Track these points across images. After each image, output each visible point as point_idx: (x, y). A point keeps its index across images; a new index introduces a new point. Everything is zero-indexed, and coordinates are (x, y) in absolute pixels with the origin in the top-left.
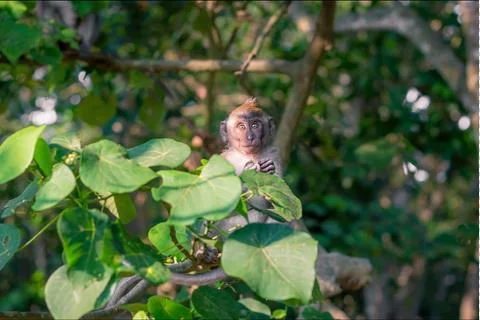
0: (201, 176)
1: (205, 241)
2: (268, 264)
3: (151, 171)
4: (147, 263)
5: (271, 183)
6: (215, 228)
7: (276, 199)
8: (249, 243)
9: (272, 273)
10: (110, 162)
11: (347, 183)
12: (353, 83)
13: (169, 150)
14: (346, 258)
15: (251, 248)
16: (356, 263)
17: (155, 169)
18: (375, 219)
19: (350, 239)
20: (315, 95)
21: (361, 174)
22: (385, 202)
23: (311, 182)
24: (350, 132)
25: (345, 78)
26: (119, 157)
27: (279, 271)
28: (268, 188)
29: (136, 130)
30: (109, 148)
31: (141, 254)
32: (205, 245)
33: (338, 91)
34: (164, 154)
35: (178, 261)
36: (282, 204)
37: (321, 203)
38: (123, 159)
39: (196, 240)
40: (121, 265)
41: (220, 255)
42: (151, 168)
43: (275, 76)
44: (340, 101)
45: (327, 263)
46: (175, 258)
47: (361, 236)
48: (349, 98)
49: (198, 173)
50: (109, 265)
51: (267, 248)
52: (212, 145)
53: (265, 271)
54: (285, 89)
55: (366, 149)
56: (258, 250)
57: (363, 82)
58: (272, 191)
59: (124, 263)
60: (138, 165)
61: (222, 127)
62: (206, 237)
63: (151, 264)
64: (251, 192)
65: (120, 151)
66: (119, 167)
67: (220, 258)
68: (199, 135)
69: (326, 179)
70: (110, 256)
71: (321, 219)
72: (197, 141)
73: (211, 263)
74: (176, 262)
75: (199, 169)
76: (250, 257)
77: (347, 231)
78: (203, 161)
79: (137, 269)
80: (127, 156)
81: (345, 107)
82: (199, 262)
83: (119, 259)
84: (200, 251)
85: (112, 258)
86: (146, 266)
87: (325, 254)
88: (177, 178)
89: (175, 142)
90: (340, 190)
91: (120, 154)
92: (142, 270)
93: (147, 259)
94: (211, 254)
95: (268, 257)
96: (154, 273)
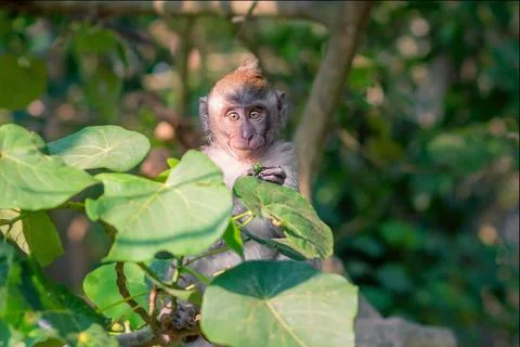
0: (167, 185)
1: (173, 292)
2: (276, 325)
3: (87, 174)
4: (78, 325)
5: (283, 200)
6: (190, 271)
7: (290, 226)
8: (245, 292)
9: (283, 339)
10: (18, 161)
11: (422, 201)
12: (433, 35)
13: (115, 145)
14: (413, 326)
15: (250, 300)
16: (429, 336)
17: (93, 172)
18: (467, 261)
19: (423, 297)
20: (368, 55)
21: (445, 186)
22: (488, 234)
23: (361, 199)
24: (427, 117)
25: (419, 26)
26: (33, 152)
27: (295, 337)
28: (278, 207)
29: (66, 113)
30: (17, 137)
31: (68, 311)
32: (174, 299)
33: (408, 47)
34: (106, 150)
35: (131, 329)
36: (300, 233)
37: (376, 235)
38: (38, 155)
39: (158, 290)
40: (37, 326)
41: (198, 317)
42: (87, 171)
43: (300, 24)
44: (409, 63)
45: (382, 336)
46: (127, 324)
47: (442, 291)
48: (427, 60)
49: (164, 180)
50: (17, 327)
51: (273, 300)
52: (189, 136)
53: (272, 336)
54: (316, 45)
55: (447, 143)
56: (260, 303)
57: (448, 31)
58: (284, 212)
59: (42, 324)
60: (64, 165)
61: (202, 106)
62: (175, 286)
63: (86, 327)
64: (250, 213)
65: (34, 142)
66: (34, 168)
67: (198, 322)
68: (168, 121)
69: (386, 195)
70: (18, 313)
71: (376, 262)
72: (165, 131)
73: (184, 329)
74: (128, 331)
75: (163, 174)
76: (247, 315)
77: (419, 282)
78: (170, 161)
79: (62, 334)
80: (46, 151)
81: (420, 74)
82: (163, 327)
83: (32, 318)
84: (166, 311)
85: (22, 315)
86: (77, 331)
87: (377, 320)
88: (128, 185)
89: (125, 131)
90: (410, 213)
91: (34, 147)
92: (71, 336)
93: (77, 319)
94: (183, 315)
95: (277, 315)
96: (90, 341)
